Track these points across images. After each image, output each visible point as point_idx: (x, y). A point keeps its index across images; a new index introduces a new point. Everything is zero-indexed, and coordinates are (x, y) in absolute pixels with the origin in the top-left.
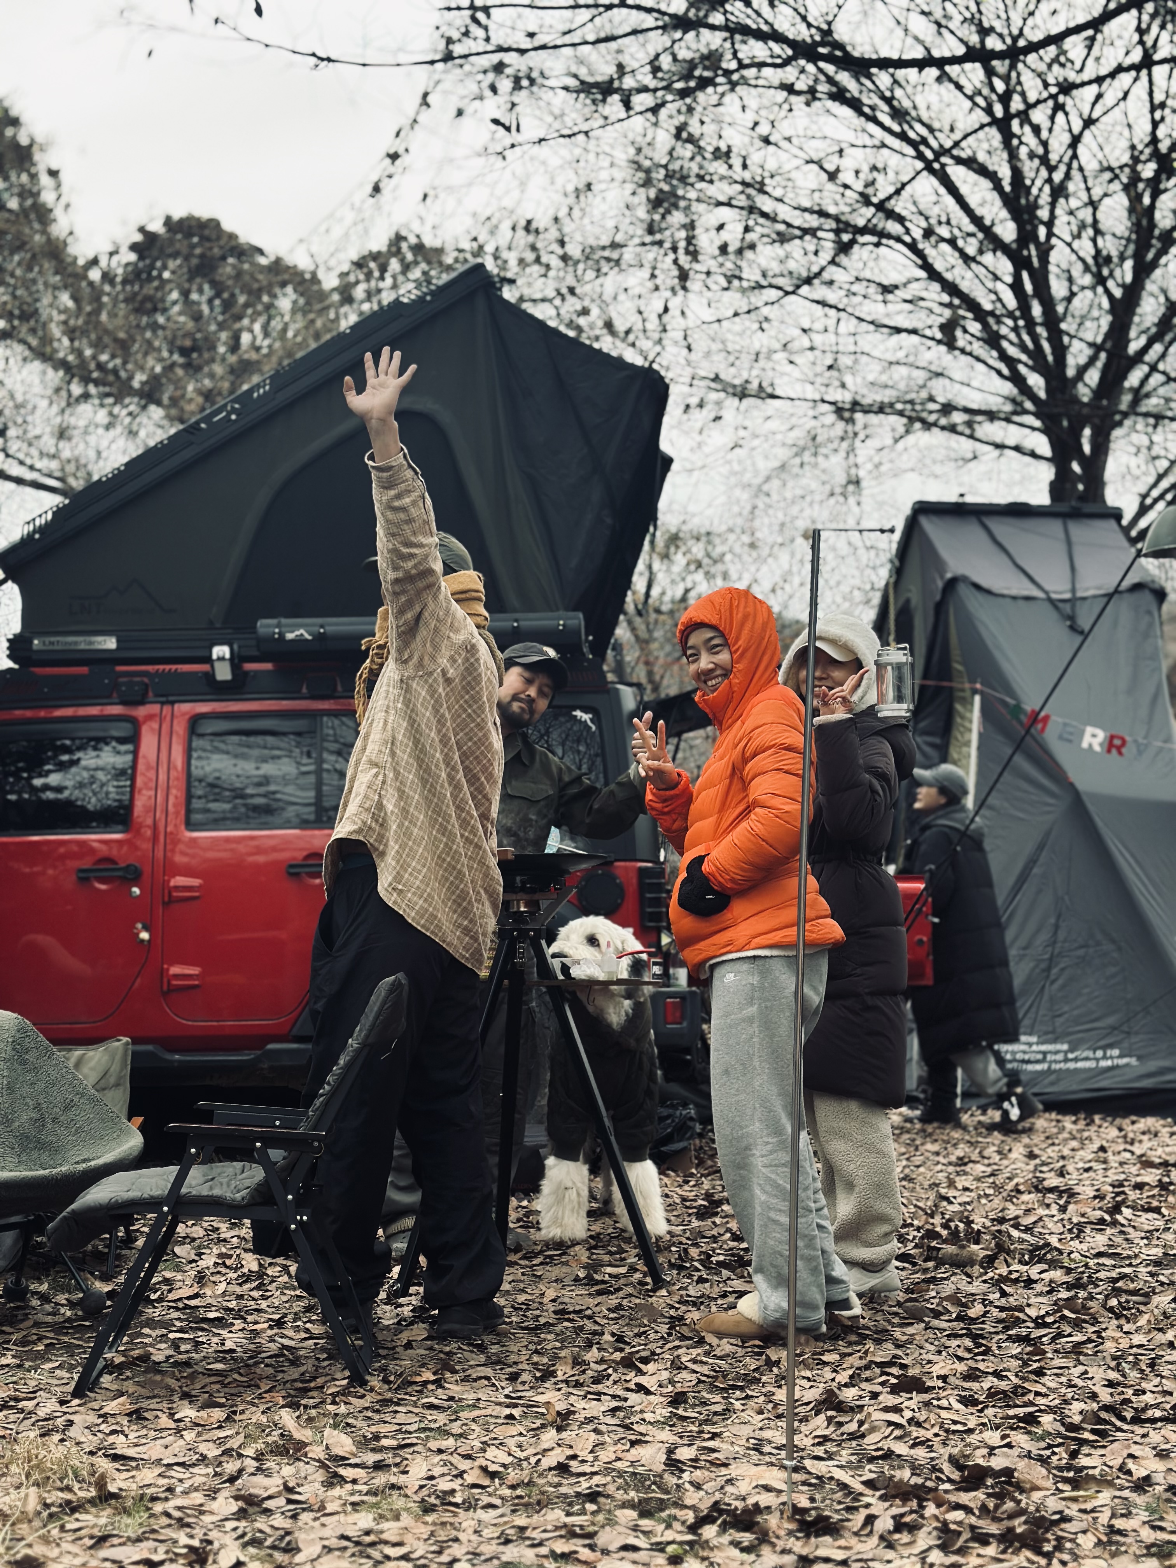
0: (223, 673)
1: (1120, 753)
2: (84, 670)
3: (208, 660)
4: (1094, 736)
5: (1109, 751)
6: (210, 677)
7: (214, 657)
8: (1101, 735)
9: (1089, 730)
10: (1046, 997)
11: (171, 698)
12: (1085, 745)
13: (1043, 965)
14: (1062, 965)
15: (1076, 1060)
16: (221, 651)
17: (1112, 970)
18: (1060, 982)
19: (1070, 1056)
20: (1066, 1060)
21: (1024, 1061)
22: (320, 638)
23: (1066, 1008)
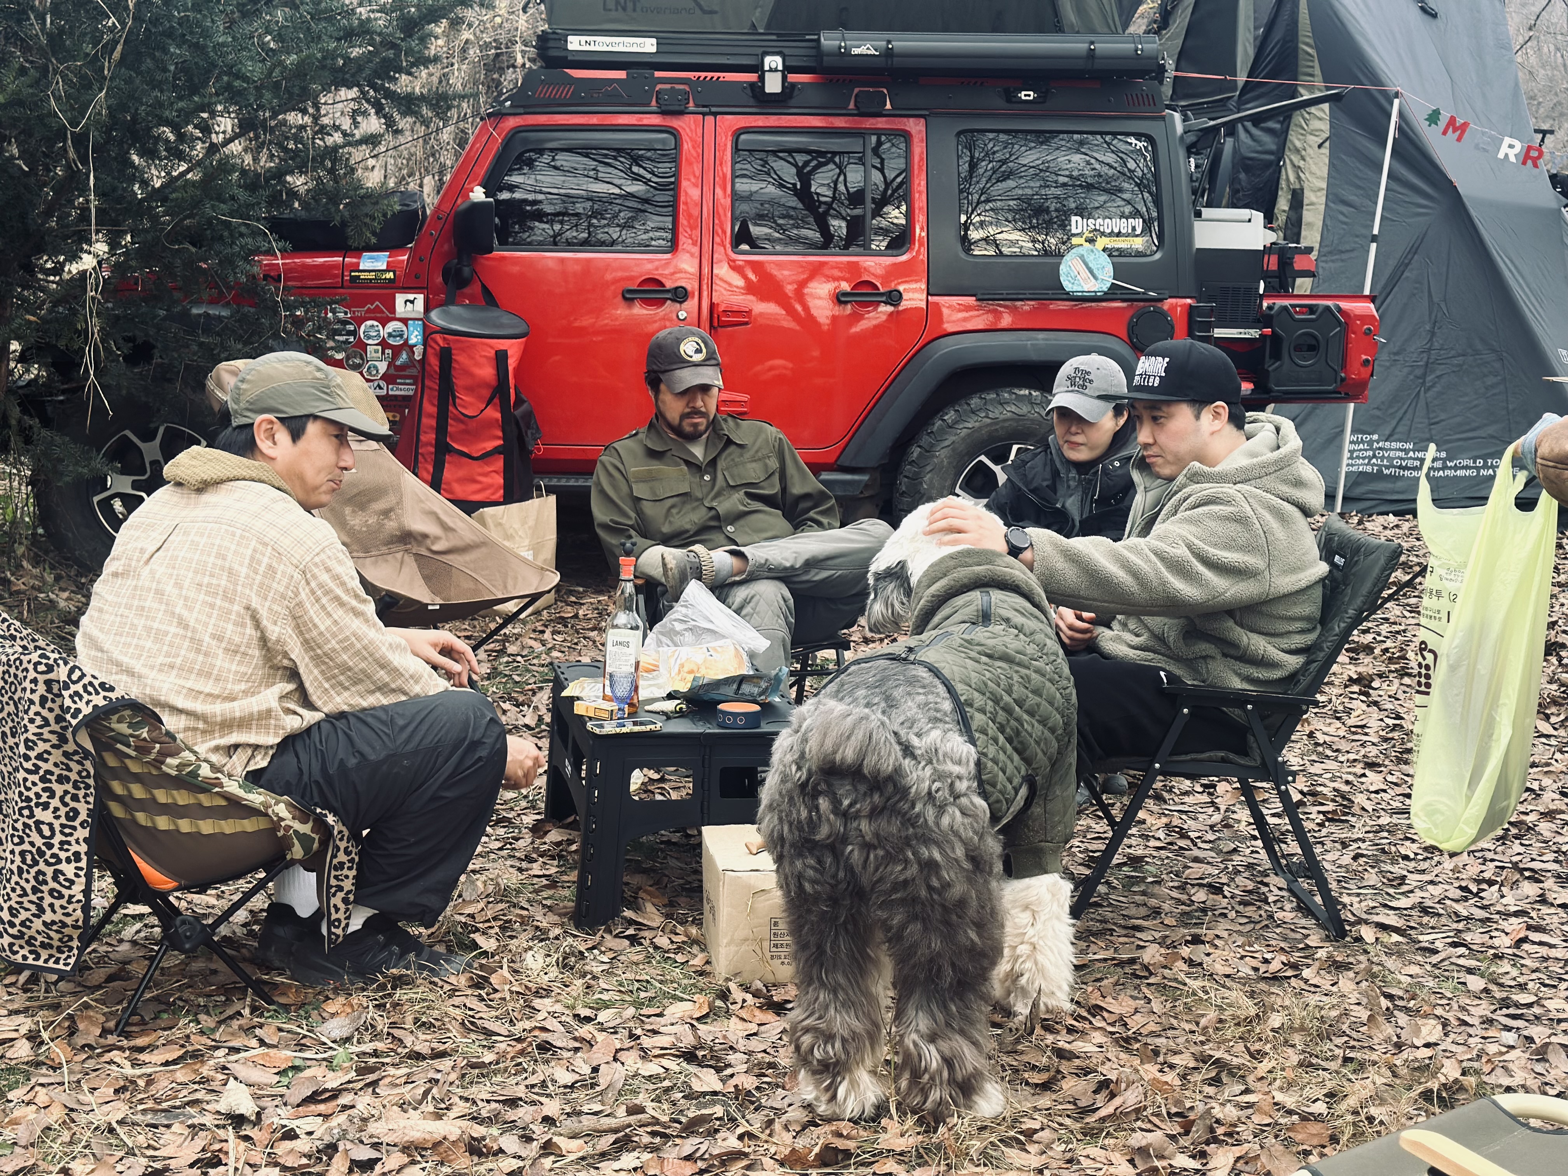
0: (773, 85)
1: (1536, 166)
2: (621, 75)
4: (1511, 146)
5: (1524, 163)
7: (767, 68)
8: (1518, 146)
9: (1507, 140)
10: (1422, 403)
11: (714, 109)
12: (1501, 156)
13: (1419, 372)
14: (1438, 373)
15: (1456, 468)
16: (773, 61)
17: (1491, 380)
18: (1438, 388)
19: (1449, 464)
20: (1444, 468)
21: (1400, 467)
22: (888, 53)
23: (1443, 416)
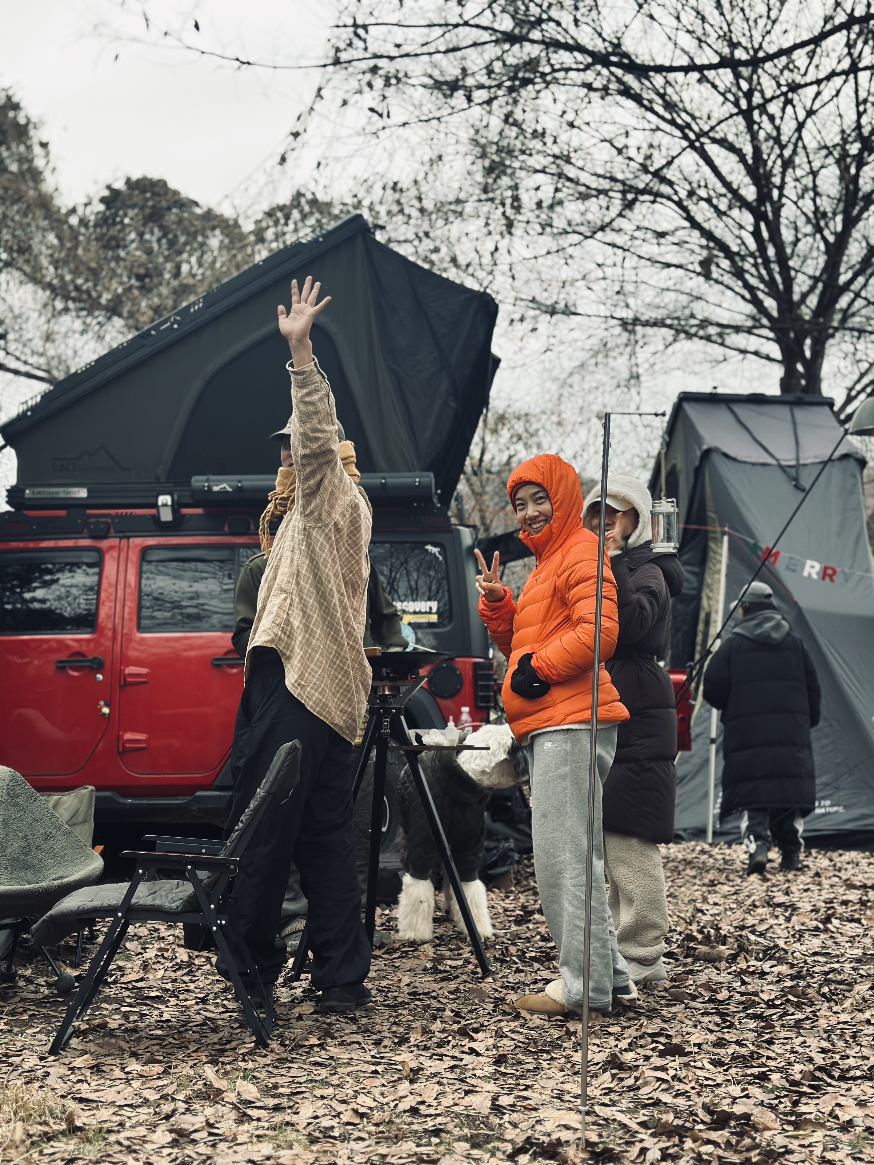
0: (166, 515)
1: (832, 580)
2: (63, 513)
3: (155, 506)
4: (812, 567)
5: (823, 578)
6: (156, 518)
7: (160, 503)
8: (818, 566)
9: (809, 563)
11: (127, 534)
12: (805, 574)
16: (165, 499)
17: (826, 741)
22: (238, 490)
